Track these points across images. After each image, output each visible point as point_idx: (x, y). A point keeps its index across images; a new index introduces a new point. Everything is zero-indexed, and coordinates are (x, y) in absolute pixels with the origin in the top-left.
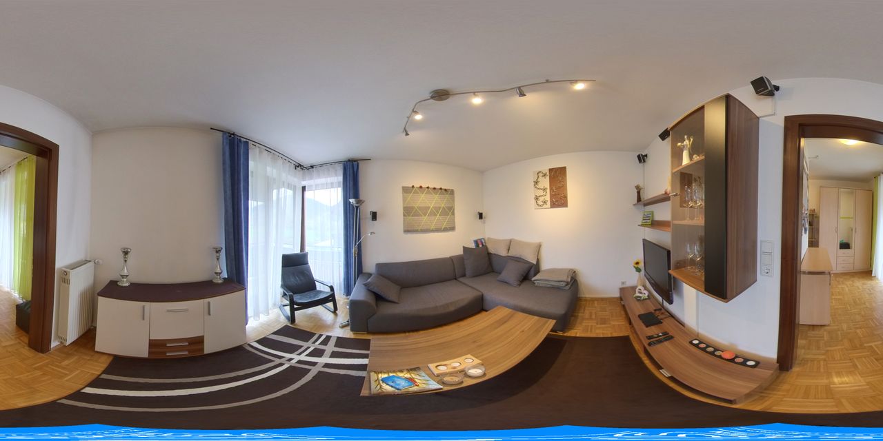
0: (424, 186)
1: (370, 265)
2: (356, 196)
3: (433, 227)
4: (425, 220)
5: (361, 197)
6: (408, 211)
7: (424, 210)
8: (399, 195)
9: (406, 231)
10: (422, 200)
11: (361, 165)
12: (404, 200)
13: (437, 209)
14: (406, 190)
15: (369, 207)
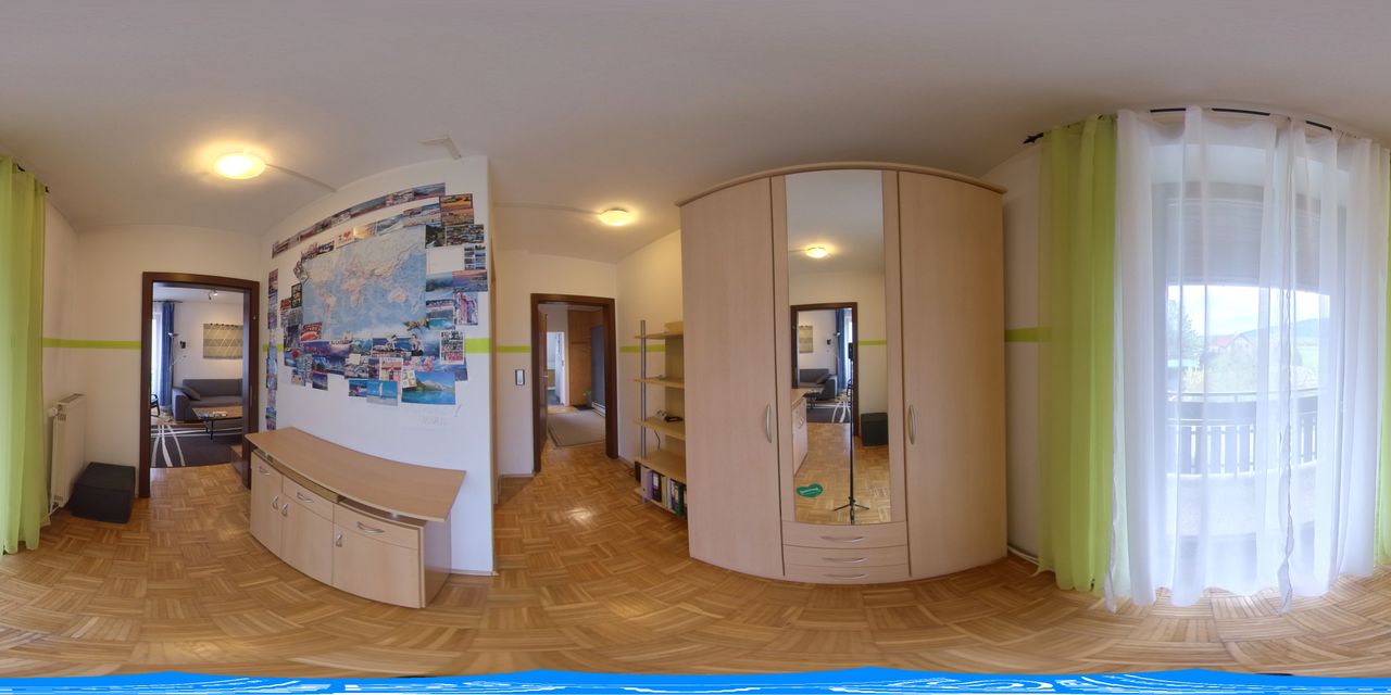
0: (220, 323)
1: (179, 381)
2: (172, 331)
3: (225, 355)
4: (218, 350)
5: (176, 331)
6: (207, 342)
7: (219, 342)
8: (202, 328)
9: (205, 357)
10: (218, 334)
11: (176, 305)
12: (205, 333)
13: (229, 341)
14: (206, 326)
15: (181, 338)
